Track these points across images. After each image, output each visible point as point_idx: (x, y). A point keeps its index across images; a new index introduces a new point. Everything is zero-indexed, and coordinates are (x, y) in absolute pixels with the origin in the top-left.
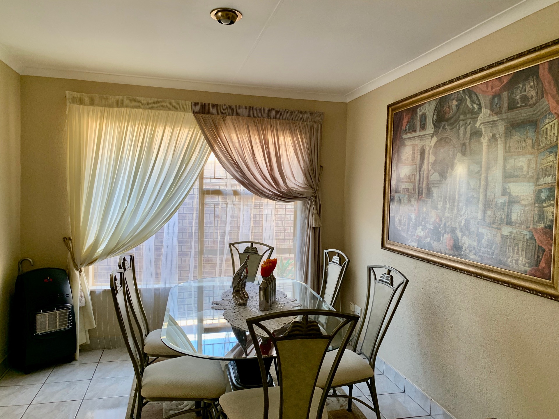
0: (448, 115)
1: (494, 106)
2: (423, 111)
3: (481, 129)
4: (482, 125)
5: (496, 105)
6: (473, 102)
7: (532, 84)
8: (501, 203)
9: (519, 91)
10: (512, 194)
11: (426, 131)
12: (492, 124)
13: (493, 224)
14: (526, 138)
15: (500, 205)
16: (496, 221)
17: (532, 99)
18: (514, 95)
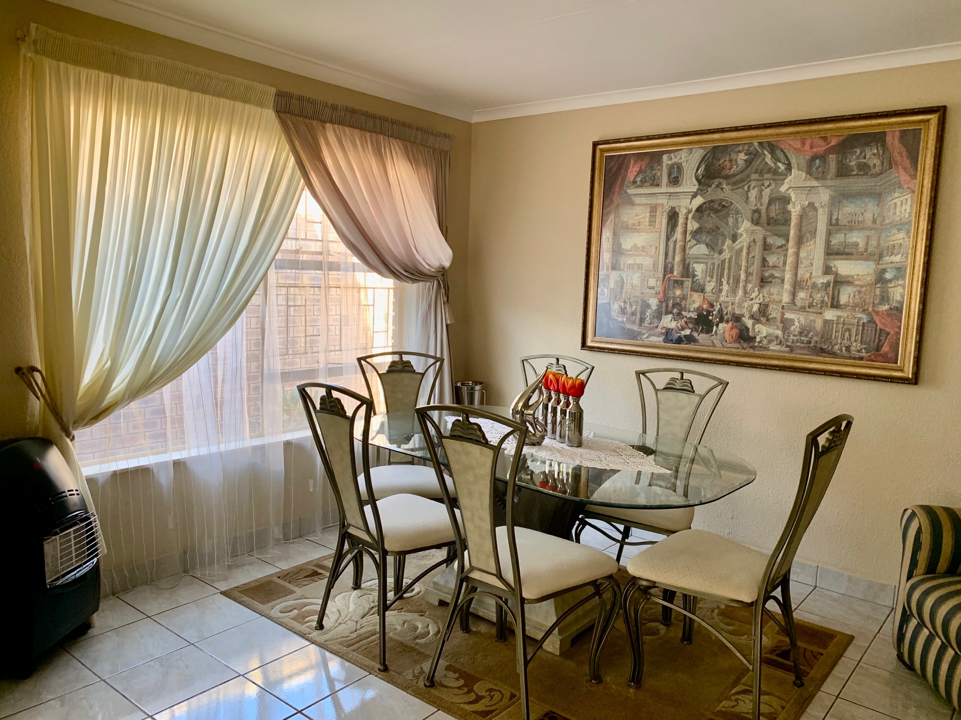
0: (728, 171)
1: (814, 169)
2: (674, 160)
3: (789, 194)
4: (791, 189)
5: (817, 168)
6: (776, 159)
7: (876, 151)
8: (822, 283)
9: (854, 157)
10: (840, 272)
11: (681, 187)
12: (809, 190)
13: (809, 307)
14: (865, 211)
15: (820, 286)
16: (814, 304)
17: (875, 168)
18: (848, 160)
